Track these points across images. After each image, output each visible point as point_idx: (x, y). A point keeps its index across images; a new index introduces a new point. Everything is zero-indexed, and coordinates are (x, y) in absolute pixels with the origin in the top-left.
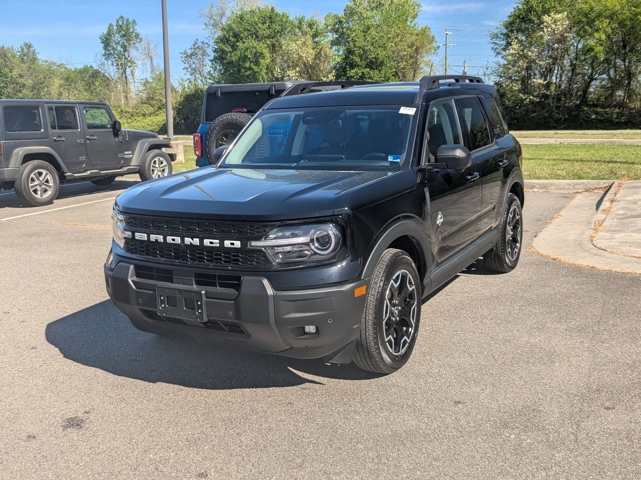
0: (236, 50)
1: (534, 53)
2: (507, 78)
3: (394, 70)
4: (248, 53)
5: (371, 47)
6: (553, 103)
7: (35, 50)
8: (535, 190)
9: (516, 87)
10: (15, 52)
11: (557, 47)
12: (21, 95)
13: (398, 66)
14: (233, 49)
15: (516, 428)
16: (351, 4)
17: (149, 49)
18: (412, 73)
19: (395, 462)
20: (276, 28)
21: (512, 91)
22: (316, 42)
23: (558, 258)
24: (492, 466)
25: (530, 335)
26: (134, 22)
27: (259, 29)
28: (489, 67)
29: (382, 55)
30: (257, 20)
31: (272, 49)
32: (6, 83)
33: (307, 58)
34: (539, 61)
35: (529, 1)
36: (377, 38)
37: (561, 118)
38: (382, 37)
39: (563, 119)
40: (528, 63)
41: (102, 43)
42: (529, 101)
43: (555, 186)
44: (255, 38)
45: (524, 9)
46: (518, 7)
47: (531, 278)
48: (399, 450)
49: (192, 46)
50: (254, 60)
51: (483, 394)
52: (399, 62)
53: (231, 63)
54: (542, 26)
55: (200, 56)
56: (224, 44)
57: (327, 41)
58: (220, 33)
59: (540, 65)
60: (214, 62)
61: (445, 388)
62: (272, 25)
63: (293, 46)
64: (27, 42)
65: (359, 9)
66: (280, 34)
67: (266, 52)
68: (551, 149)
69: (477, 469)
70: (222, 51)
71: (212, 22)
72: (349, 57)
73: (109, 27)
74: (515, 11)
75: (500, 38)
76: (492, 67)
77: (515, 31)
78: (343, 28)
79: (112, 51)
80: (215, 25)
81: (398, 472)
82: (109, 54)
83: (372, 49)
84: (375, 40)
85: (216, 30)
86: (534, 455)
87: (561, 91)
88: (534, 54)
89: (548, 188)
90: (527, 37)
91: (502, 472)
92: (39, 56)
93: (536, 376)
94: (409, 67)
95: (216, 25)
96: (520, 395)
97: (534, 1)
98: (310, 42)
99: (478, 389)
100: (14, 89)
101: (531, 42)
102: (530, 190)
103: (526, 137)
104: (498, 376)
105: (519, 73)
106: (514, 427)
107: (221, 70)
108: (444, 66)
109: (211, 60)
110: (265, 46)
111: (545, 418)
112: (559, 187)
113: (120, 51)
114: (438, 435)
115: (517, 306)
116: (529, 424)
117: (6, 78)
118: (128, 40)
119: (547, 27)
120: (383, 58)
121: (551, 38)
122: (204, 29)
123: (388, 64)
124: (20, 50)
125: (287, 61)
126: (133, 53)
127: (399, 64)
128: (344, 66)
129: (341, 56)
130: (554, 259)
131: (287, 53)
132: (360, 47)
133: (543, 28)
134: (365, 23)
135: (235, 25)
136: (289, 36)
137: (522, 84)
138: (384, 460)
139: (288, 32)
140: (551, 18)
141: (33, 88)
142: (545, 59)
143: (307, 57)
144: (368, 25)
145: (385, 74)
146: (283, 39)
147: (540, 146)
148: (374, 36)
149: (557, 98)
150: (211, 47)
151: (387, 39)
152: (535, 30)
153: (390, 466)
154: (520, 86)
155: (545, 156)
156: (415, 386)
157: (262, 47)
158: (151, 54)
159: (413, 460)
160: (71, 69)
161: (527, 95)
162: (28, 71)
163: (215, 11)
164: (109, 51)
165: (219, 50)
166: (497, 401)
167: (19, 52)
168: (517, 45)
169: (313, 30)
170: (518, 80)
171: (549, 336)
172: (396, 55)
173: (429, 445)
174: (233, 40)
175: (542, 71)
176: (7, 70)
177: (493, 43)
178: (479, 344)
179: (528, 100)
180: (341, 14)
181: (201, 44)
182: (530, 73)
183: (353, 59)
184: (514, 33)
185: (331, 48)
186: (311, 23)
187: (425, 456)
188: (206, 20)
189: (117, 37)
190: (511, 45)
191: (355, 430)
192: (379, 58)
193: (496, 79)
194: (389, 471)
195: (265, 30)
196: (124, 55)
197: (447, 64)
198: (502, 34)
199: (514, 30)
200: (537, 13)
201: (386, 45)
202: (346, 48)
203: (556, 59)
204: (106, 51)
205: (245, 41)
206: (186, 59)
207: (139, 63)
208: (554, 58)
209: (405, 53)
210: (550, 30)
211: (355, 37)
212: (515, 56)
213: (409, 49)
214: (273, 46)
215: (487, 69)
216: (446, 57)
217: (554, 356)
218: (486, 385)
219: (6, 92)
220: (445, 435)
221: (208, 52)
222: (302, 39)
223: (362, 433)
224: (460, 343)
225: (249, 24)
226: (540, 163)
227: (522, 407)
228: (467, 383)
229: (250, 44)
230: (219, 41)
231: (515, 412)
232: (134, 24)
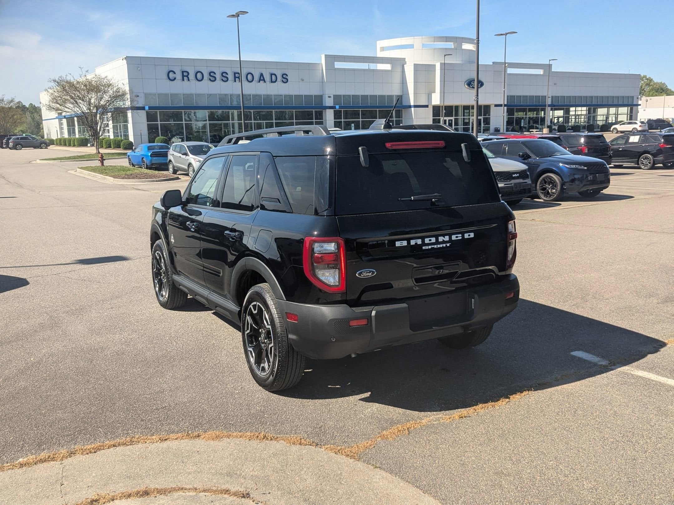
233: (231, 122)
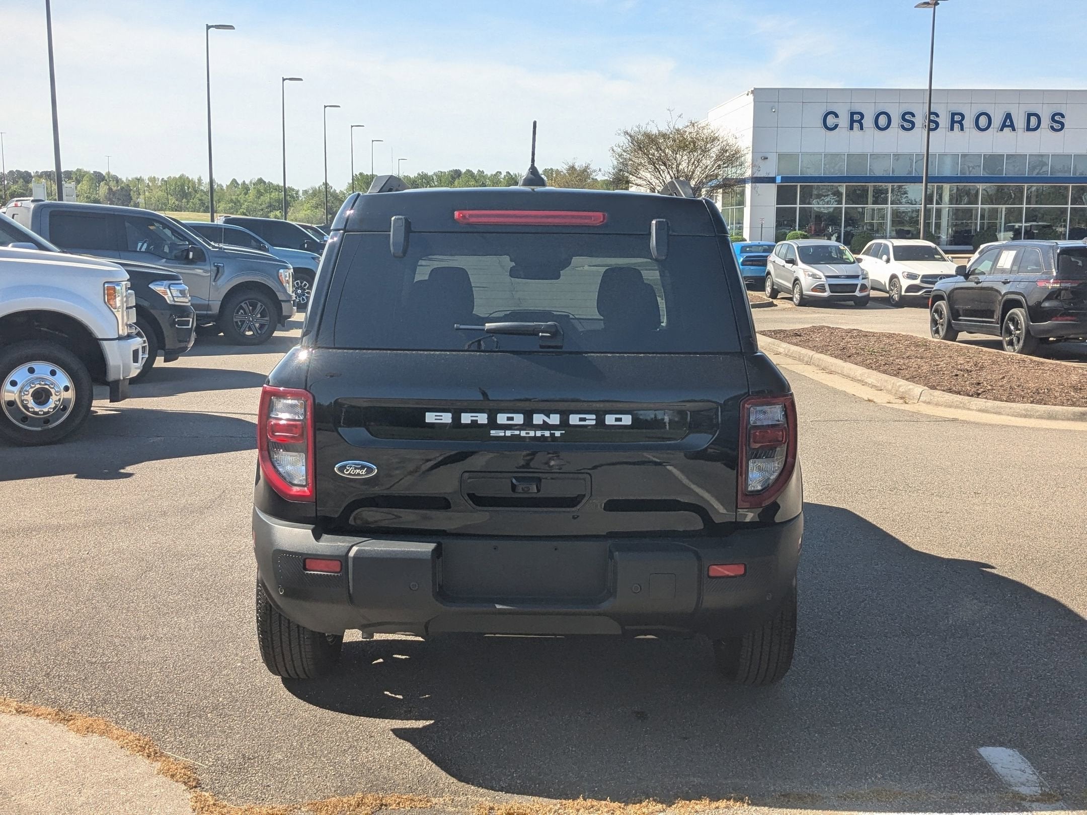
233: (935, 206)
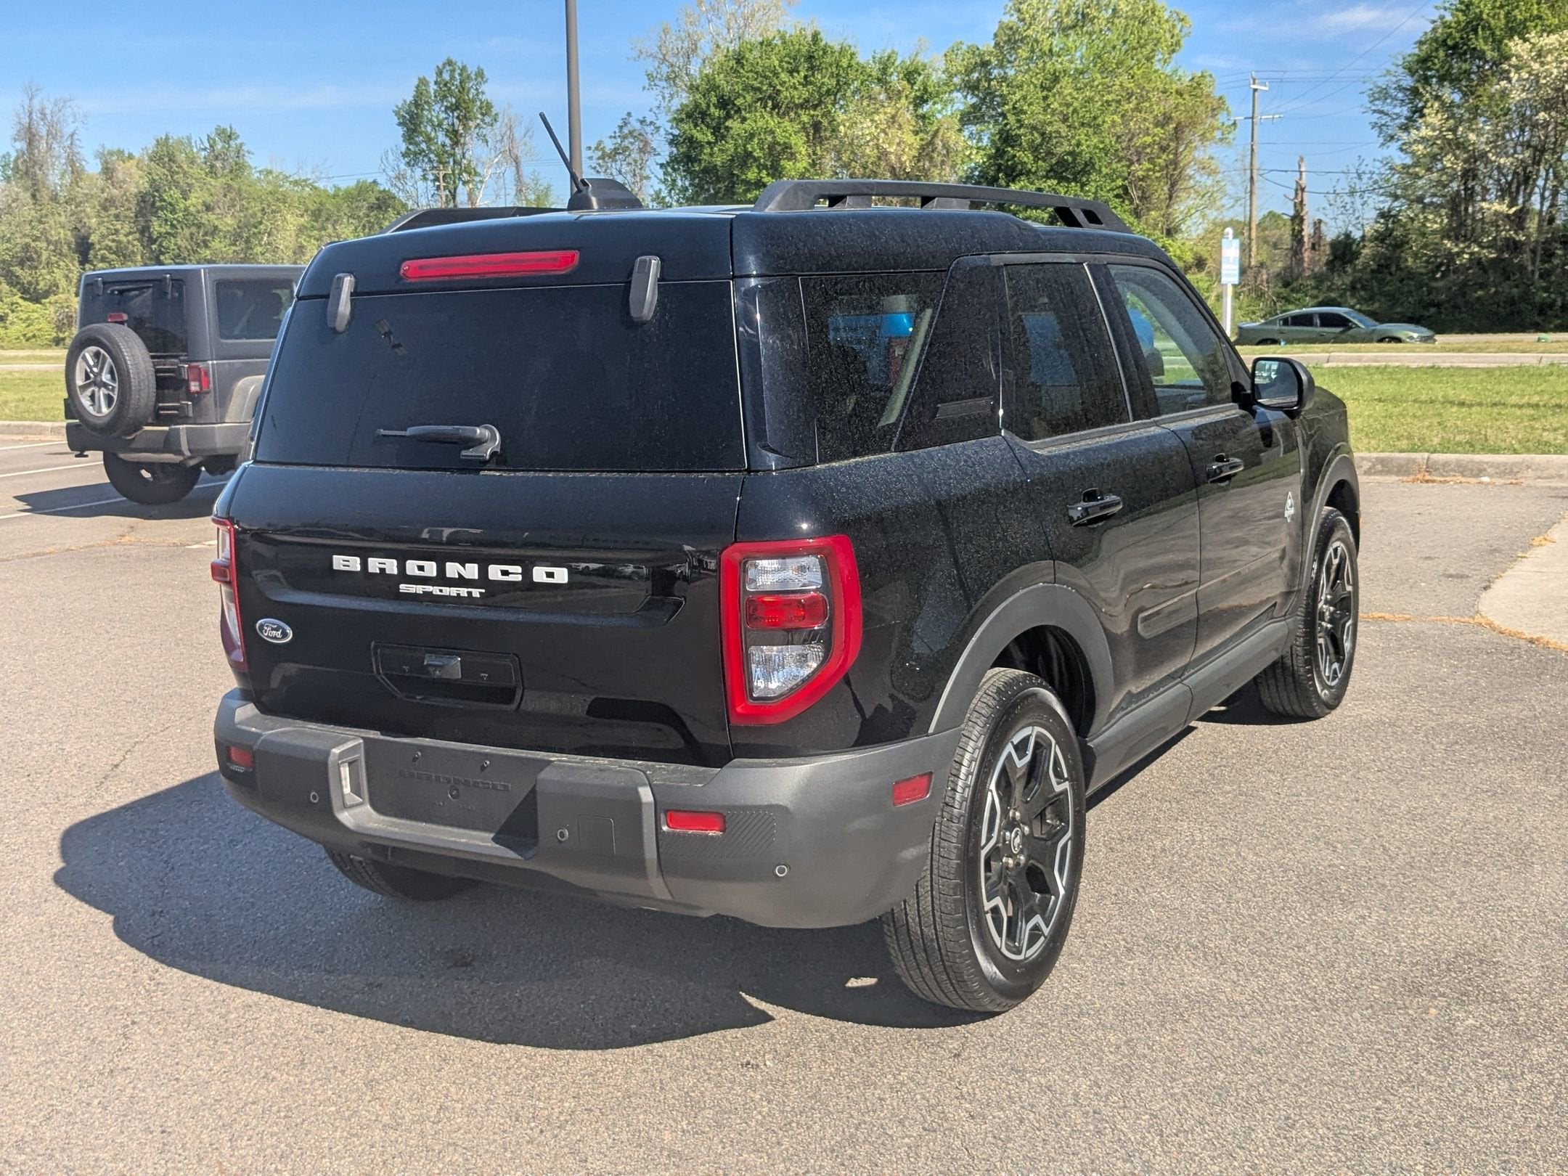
0: (723, 137)
1: (1482, 135)
2: (1412, 201)
3: (1119, 182)
4: (753, 146)
5: (1062, 126)
6: (1533, 264)
7: (241, 145)
8: (1486, 479)
9: (1435, 223)
10: (195, 150)
11: (1545, 120)
12: (207, 253)
13: (1129, 174)
14: (716, 137)
15: (1440, 996)
16: (1012, 19)
17: (512, 139)
18: (1166, 188)
19: (1168, 1053)
20: (823, 83)
21: (1424, 235)
22: (923, 117)
23: (1542, 638)
24: (1385, 1067)
25: (1473, 805)
26: (480, 74)
27: (781, 85)
28: (1364, 173)
29: (1088, 146)
30: (777, 63)
31: (814, 134)
32: (173, 226)
33: (899, 157)
34: (1497, 155)
35: (1471, 4)
36: (1076, 104)
37: (1555, 301)
38: (1090, 100)
39: (1559, 303)
40: (1466, 161)
41: (400, 124)
42: (1470, 260)
43: (1537, 469)
44: (773, 109)
45: (1458, 22)
46: (1442, 17)
47: (1476, 683)
48: (1174, 1031)
49: (617, 130)
50: (769, 163)
51: (1363, 926)
52: (1132, 163)
53: (710, 170)
54: (1505, 66)
55: (635, 155)
56: (696, 125)
57: (949, 113)
58: (684, 99)
59: (1499, 168)
60: (669, 170)
61: (1274, 913)
62: (813, 75)
63: (866, 128)
64: (223, 126)
65: (1030, 32)
66: (832, 97)
67: (799, 143)
68: (1526, 377)
69: (1353, 1073)
70: (691, 140)
71: (665, 70)
72: (1005, 152)
73: (418, 87)
74: (1434, 30)
75: (1395, 98)
76: (1372, 173)
77: (1434, 80)
78: (989, 81)
79: (424, 146)
80: (672, 79)
81: (1174, 1073)
82: (415, 153)
83: (1064, 130)
84: (1071, 109)
85: (675, 89)
86: (1482, 1049)
87: (1553, 233)
88: (1483, 139)
89: (1519, 475)
90: (1465, 94)
91: (1408, 1079)
92: (250, 160)
93: (1486, 892)
94: (1158, 175)
95: (676, 77)
96: (1450, 931)
97: (1484, 2)
98: (908, 116)
99: (1351, 916)
100: (192, 238)
101: (1477, 107)
102: (1473, 480)
103: (1460, 350)
104: (1398, 889)
105: (1445, 186)
106: (1436, 994)
107: (687, 189)
108: (1249, 172)
109: (662, 165)
110: (797, 127)
111: (1509, 979)
112: (1546, 473)
113: (444, 145)
114: (1262, 1006)
115: (1441, 743)
116: (1470, 988)
117: (173, 211)
118: (464, 119)
119: (1518, 68)
120: (1090, 153)
121: (1529, 96)
122: (644, 88)
123: (1103, 169)
124: (208, 146)
125: (849, 165)
126: (474, 150)
127: (1133, 168)
128: (991, 173)
129: (984, 150)
130: (1531, 641)
131: (851, 144)
132: (1034, 128)
133: (1508, 72)
134: (1048, 66)
135: (722, 76)
136: (855, 102)
137: (1450, 217)
138: (1141, 1049)
139: (854, 93)
140: (1530, 47)
141: (236, 237)
142: (1512, 151)
143: (900, 152)
144: (1055, 71)
145: (1095, 193)
146: (840, 109)
147: (1497, 373)
148: (1068, 98)
149: (1545, 250)
150: (662, 131)
151: (1102, 105)
152: (1487, 76)
153: (1155, 1061)
154: (1446, 221)
155: (1511, 395)
156: (1203, 906)
157: (789, 131)
158: (518, 152)
159: (1208, 1051)
160: (325, 191)
161: (1463, 242)
162: (225, 196)
163: (673, 43)
164: (417, 144)
165: (681, 140)
166: (1397, 940)
167: (205, 149)
168: (1439, 116)
169: (916, 88)
170: (1441, 206)
171: (1519, 809)
172: (1124, 144)
173: (1242, 1025)
174: (717, 114)
175: (1503, 181)
176: (176, 193)
177: (1375, 111)
178: (1350, 824)
179: (1466, 256)
180: (987, 45)
181: (638, 126)
182: (1473, 187)
183: (1015, 156)
184: (1430, 85)
185: (960, 130)
186: (911, 69)
187: (1233, 1045)
188: (651, 65)
189: (436, 112)
190: (1423, 116)
191: (1072, 990)
192: (1080, 153)
193: (1382, 202)
194: (1155, 1071)
195: (796, 88)
196: (453, 155)
197: (1256, 165)
198: (1400, 89)
199: (1432, 77)
200: (1493, 34)
201: (1100, 121)
202: (998, 127)
203: (1543, 151)
204: (410, 144)
205: (748, 115)
206: (601, 161)
207: (487, 172)
208: (1535, 148)
209: (1149, 139)
210: (1526, 76)
211: (1022, 101)
212: (1434, 143)
213: (1158, 130)
214: (817, 126)
215: (1360, 178)
216: (1252, 150)
217: (1530, 851)
218: (1369, 908)
219: (172, 247)
220: (1278, 1006)
221: (654, 145)
222: (889, 110)
223: (1089, 997)
224: (1307, 821)
225: (757, 73)
226: (1499, 414)
227: (1453, 955)
228: (1324, 904)
229: (760, 124)
230: (684, 116)
231: (1439, 964)
232: (479, 79)
